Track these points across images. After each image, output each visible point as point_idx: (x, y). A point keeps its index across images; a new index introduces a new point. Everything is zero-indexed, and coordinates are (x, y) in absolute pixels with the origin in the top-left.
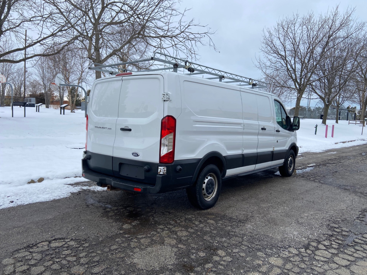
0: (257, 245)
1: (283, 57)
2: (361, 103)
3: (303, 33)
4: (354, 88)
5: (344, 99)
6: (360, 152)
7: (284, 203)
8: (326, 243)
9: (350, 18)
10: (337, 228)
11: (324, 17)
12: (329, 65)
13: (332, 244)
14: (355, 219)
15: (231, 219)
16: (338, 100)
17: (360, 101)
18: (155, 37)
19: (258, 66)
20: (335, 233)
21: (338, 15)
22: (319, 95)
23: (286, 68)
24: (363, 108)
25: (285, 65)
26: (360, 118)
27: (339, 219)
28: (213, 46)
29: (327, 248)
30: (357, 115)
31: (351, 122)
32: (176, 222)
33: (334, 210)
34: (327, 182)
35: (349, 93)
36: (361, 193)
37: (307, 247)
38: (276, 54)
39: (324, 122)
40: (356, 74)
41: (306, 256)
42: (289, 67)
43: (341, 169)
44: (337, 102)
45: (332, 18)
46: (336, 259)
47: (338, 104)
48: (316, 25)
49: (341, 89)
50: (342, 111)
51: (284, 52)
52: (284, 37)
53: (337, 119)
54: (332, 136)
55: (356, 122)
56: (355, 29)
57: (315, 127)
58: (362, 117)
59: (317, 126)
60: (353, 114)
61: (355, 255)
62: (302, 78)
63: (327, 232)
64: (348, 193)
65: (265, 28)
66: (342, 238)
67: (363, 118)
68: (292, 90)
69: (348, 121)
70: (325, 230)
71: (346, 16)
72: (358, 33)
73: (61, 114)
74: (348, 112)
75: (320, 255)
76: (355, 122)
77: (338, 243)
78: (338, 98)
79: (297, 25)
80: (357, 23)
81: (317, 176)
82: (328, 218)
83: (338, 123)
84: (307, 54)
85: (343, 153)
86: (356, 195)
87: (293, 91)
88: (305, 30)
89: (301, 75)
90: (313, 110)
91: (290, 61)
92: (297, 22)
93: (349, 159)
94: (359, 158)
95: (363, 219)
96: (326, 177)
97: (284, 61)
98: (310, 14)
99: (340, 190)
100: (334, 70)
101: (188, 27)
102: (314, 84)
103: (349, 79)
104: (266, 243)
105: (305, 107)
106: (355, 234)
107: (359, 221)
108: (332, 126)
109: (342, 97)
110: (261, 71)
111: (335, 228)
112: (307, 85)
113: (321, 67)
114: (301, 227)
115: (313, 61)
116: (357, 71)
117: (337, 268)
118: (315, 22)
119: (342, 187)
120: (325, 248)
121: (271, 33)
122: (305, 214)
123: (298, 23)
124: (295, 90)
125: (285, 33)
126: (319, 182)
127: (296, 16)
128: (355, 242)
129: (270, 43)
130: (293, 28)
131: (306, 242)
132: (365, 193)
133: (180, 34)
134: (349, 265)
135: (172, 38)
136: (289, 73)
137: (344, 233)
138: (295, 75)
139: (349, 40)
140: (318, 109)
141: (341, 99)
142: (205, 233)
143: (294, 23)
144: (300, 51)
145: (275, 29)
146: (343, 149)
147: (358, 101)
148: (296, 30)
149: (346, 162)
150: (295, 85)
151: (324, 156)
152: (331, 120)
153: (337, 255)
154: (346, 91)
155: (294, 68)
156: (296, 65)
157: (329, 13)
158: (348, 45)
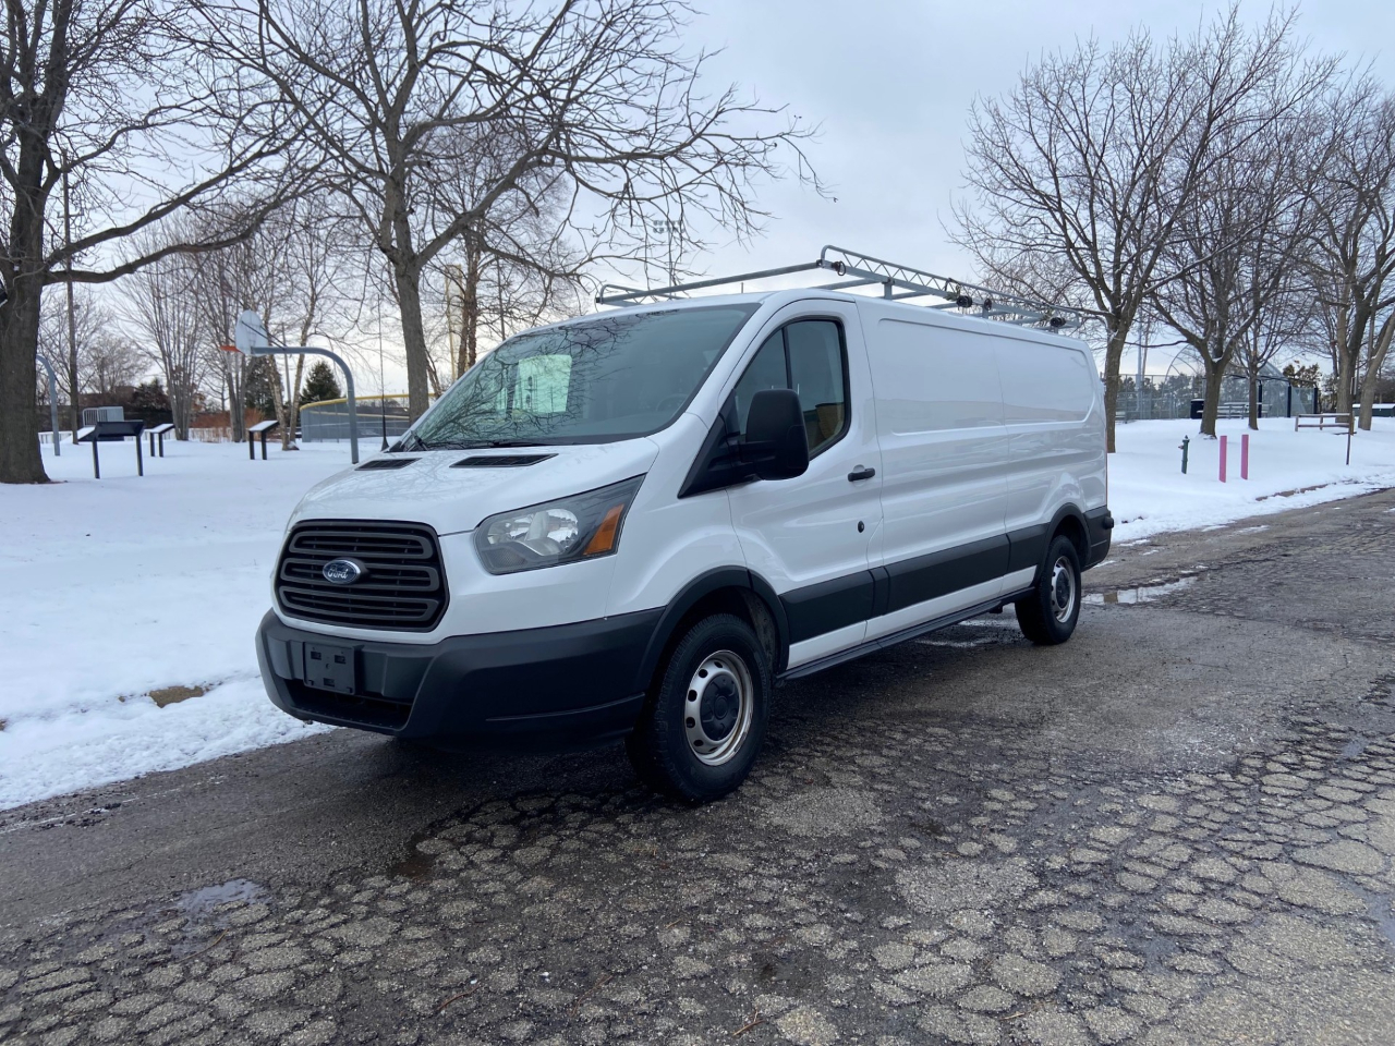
0: (1093, 773)
1: (1050, 199)
2: (1335, 351)
3: (1117, 112)
4: (1309, 296)
5: (1274, 338)
6: (1349, 523)
7: (1138, 675)
8: (1289, 758)
9: (1282, 47)
10: (1312, 725)
11: (1187, 49)
12: (1212, 219)
13: (1302, 759)
14: (1360, 702)
15: (993, 722)
16: (1252, 343)
17: (1333, 344)
18: (605, 161)
19: (961, 240)
20: (1308, 736)
21: (1238, 37)
22: (1184, 332)
23: (1064, 239)
24: (1345, 367)
25: (1058, 230)
26: (1333, 406)
27: (1311, 705)
28: (813, 179)
29: (1292, 769)
30: (1324, 393)
31: (1302, 421)
32: (835, 738)
33: (1295, 684)
34: (1256, 615)
35: (1292, 317)
36: (1370, 636)
37: (1235, 769)
38: (1024, 190)
39: (1208, 429)
40: (1314, 245)
41: (1238, 789)
42: (1073, 235)
43: (1293, 575)
44: (1248, 353)
45: (1216, 48)
46: (1321, 790)
47: (1254, 359)
48: (1161, 77)
49: (1261, 303)
50: (1266, 384)
51: (1053, 181)
52: (1051, 128)
53: (1254, 414)
54: (1244, 475)
55: (1322, 421)
56: (1301, 86)
57: (1183, 447)
58: (1342, 403)
59: (1186, 442)
60: (1308, 392)
61: (1372, 778)
62: (1122, 272)
63: (1284, 735)
64: (1327, 639)
65: (978, 98)
66: (1330, 747)
67: (1345, 406)
68: (1087, 318)
69: (1293, 420)
70: (1277, 731)
71: (1267, 42)
72: (1311, 96)
73: (252, 457)
74: (1290, 388)
75: (1278, 783)
76: (1316, 421)
77: (1320, 757)
78: (1251, 336)
79: (1093, 82)
80: (1309, 64)
81: (1219, 600)
82: (1282, 703)
83: (1257, 429)
84: (1134, 183)
85: (1291, 526)
86: (1354, 642)
87: (1090, 321)
88: (1122, 97)
89: (1117, 263)
90: (1162, 386)
91: (1075, 215)
92: (1093, 69)
93: (1313, 546)
94: (1347, 539)
95: (1385, 700)
96: (1249, 600)
97: (1054, 216)
98: (1135, 37)
99: (1301, 633)
100: (1234, 238)
101: (716, 116)
102: (1163, 291)
103: (1288, 266)
104: (1117, 767)
105: (1130, 379)
106: (1368, 737)
107: (1372, 705)
108: (1240, 440)
109: (1266, 331)
110: (973, 255)
111: (1307, 724)
112: (1140, 295)
113: (1185, 230)
114: (1204, 726)
115: (1158, 209)
116: (1318, 234)
117: (1329, 808)
118: (1155, 67)
119: (1306, 625)
120: (1287, 770)
121: (1002, 115)
122: (1211, 698)
123: (1097, 74)
124: (1096, 318)
125: (1052, 113)
126: (1231, 615)
127: (1087, 48)
128: (1370, 753)
129: (997, 152)
130: (1077, 95)
131: (1232, 758)
132: (1384, 637)
133: (690, 144)
134: (1360, 801)
135: (661, 158)
136: (1075, 258)
137: (1333, 735)
138: (1097, 264)
139: (1282, 125)
140: (1178, 382)
141: (1262, 341)
142: (936, 757)
143: (1081, 72)
144: (1109, 176)
145: (1016, 99)
146: (1288, 516)
147: (1323, 343)
148: (1089, 99)
149: (1307, 554)
150: (1098, 298)
151: (1230, 540)
152: (1230, 418)
153: (1322, 781)
154: (1279, 309)
155: (1090, 238)
156: (1098, 227)
157: (1205, 33)
158: (1279, 143)
